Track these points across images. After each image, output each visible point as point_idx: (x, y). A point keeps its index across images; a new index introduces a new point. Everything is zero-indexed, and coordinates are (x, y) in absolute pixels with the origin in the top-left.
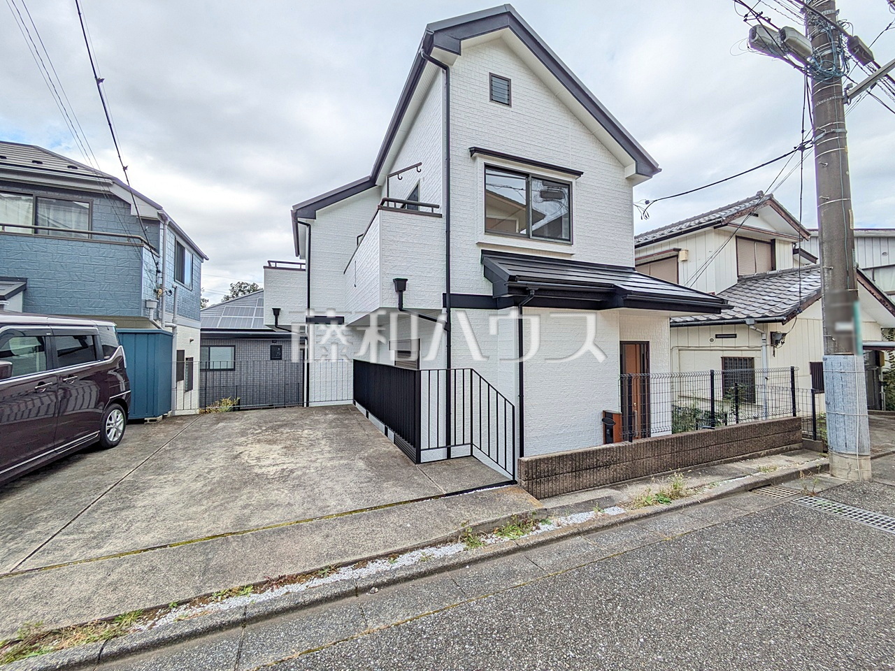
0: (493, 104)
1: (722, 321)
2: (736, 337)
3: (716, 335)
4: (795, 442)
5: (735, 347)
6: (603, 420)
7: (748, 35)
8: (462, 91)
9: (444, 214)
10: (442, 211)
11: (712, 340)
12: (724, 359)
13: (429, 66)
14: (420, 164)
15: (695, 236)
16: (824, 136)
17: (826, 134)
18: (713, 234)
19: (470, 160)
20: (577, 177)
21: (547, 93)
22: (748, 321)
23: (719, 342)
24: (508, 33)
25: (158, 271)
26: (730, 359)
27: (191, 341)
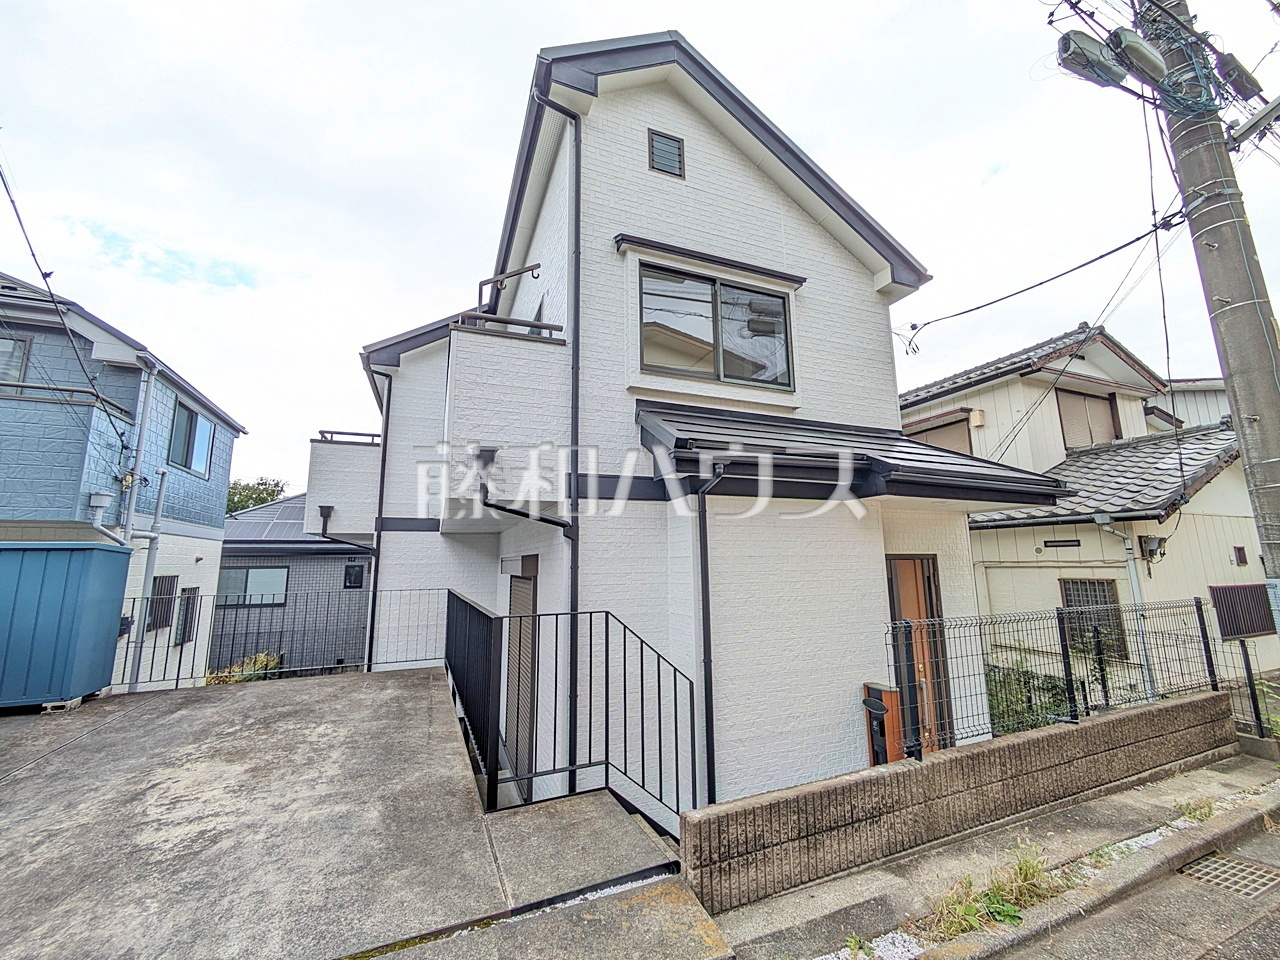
0: (655, 174)
1: (1054, 519)
2: (1079, 545)
3: (1045, 542)
4: (1226, 741)
5: (1080, 562)
6: (864, 702)
7: (1056, 47)
8: (603, 153)
9: (569, 340)
10: (566, 335)
11: (1039, 551)
12: (1064, 583)
13: (550, 116)
14: (538, 266)
15: (993, 388)
16: (1203, 202)
17: (1207, 199)
18: (1020, 384)
19: (616, 256)
20: (796, 286)
21: (743, 163)
22: (1098, 518)
23: (1051, 553)
24: (677, 73)
25: (125, 447)
26: (1074, 582)
27: (198, 560)
